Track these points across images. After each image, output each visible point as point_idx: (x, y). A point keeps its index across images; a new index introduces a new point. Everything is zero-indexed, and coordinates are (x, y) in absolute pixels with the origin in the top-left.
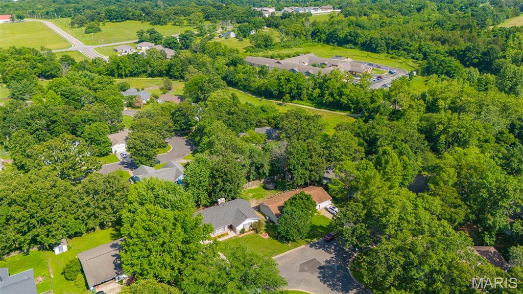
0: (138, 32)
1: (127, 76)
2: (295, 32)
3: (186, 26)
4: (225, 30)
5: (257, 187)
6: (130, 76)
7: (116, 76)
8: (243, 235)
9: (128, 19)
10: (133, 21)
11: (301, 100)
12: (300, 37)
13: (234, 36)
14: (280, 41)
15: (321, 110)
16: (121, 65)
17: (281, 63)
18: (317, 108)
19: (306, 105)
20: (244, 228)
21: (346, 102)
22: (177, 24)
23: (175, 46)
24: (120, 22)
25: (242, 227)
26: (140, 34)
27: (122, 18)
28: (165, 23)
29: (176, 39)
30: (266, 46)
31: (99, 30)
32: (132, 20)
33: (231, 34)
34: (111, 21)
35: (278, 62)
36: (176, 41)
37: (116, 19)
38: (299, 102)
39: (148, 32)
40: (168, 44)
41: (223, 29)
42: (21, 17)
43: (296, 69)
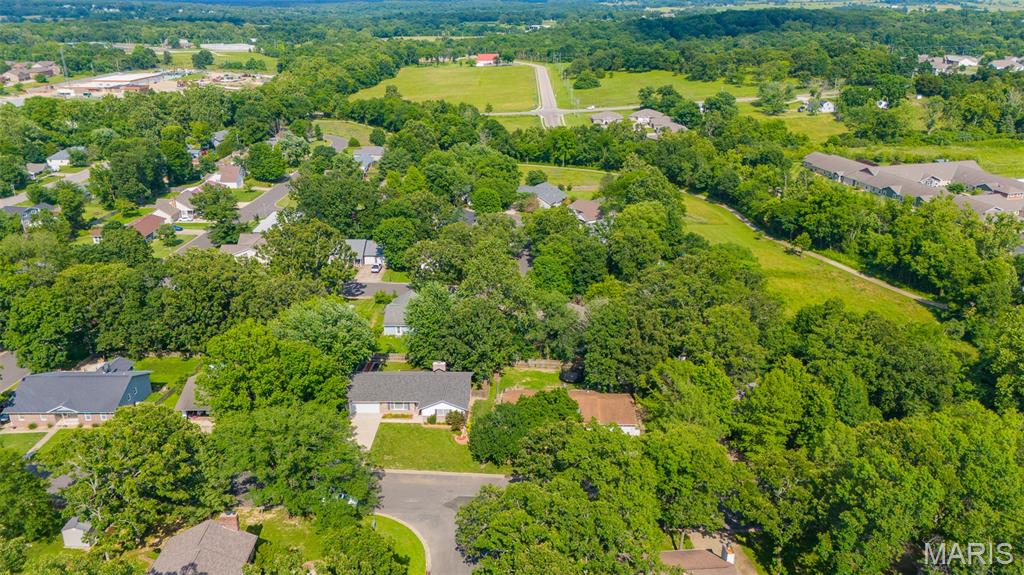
0: (642, 91)
1: (569, 164)
2: (969, 110)
3: (748, 85)
4: (818, 97)
5: (553, 371)
6: (574, 164)
7: (552, 161)
8: (430, 426)
9: (657, 68)
10: (664, 71)
11: (842, 251)
12: (981, 124)
13: (832, 110)
14: (926, 129)
15: (872, 280)
16: (561, 143)
17: (871, 173)
18: (865, 273)
19: (845, 264)
20: (435, 415)
21: (923, 272)
22: (734, 81)
23: (692, 121)
24: (640, 72)
25: (433, 413)
26: (645, 95)
27: (644, 67)
28: (712, 79)
29: (698, 108)
30: (881, 137)
31: (596, 85)
32: (663, 69)
33: (825, 105)
34: (628, 70)
35: (866, 170)
36: (694, 111)
37: (635, 67)
38: (835, 254)
39: (660, 91)
40: (681, 116)
41: (813, 95)
42: (509, 59)
43: (897, 190)
